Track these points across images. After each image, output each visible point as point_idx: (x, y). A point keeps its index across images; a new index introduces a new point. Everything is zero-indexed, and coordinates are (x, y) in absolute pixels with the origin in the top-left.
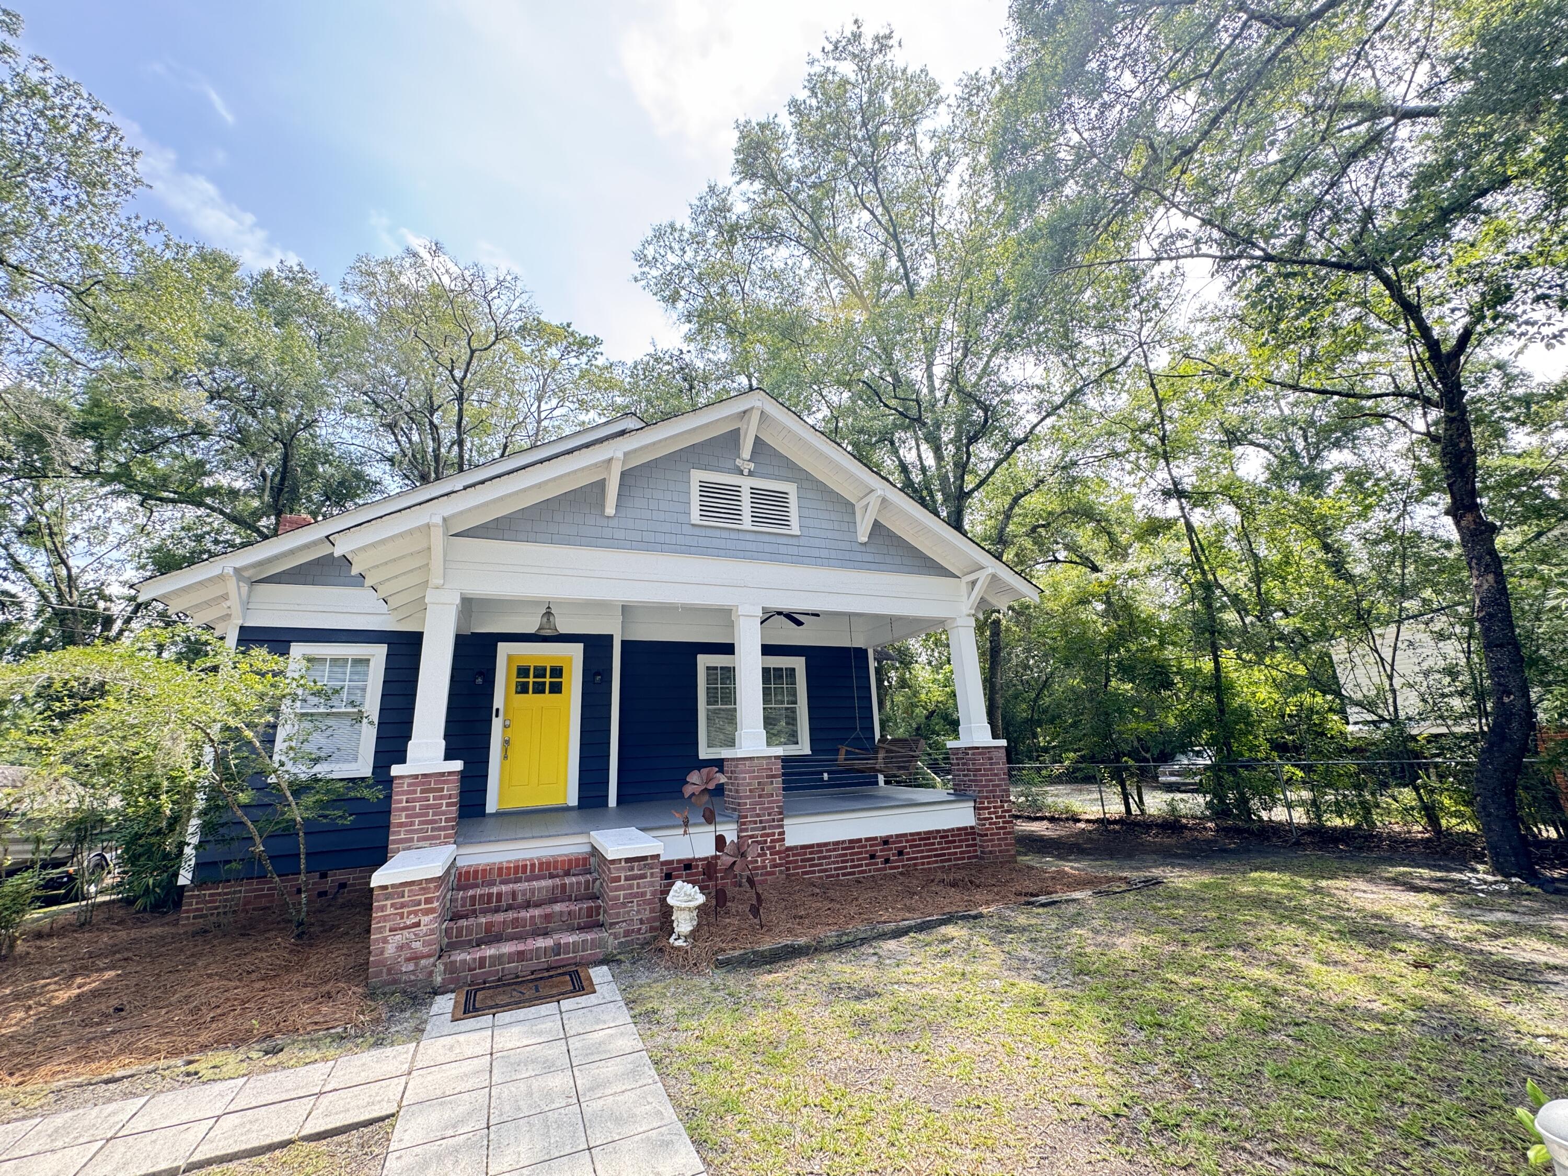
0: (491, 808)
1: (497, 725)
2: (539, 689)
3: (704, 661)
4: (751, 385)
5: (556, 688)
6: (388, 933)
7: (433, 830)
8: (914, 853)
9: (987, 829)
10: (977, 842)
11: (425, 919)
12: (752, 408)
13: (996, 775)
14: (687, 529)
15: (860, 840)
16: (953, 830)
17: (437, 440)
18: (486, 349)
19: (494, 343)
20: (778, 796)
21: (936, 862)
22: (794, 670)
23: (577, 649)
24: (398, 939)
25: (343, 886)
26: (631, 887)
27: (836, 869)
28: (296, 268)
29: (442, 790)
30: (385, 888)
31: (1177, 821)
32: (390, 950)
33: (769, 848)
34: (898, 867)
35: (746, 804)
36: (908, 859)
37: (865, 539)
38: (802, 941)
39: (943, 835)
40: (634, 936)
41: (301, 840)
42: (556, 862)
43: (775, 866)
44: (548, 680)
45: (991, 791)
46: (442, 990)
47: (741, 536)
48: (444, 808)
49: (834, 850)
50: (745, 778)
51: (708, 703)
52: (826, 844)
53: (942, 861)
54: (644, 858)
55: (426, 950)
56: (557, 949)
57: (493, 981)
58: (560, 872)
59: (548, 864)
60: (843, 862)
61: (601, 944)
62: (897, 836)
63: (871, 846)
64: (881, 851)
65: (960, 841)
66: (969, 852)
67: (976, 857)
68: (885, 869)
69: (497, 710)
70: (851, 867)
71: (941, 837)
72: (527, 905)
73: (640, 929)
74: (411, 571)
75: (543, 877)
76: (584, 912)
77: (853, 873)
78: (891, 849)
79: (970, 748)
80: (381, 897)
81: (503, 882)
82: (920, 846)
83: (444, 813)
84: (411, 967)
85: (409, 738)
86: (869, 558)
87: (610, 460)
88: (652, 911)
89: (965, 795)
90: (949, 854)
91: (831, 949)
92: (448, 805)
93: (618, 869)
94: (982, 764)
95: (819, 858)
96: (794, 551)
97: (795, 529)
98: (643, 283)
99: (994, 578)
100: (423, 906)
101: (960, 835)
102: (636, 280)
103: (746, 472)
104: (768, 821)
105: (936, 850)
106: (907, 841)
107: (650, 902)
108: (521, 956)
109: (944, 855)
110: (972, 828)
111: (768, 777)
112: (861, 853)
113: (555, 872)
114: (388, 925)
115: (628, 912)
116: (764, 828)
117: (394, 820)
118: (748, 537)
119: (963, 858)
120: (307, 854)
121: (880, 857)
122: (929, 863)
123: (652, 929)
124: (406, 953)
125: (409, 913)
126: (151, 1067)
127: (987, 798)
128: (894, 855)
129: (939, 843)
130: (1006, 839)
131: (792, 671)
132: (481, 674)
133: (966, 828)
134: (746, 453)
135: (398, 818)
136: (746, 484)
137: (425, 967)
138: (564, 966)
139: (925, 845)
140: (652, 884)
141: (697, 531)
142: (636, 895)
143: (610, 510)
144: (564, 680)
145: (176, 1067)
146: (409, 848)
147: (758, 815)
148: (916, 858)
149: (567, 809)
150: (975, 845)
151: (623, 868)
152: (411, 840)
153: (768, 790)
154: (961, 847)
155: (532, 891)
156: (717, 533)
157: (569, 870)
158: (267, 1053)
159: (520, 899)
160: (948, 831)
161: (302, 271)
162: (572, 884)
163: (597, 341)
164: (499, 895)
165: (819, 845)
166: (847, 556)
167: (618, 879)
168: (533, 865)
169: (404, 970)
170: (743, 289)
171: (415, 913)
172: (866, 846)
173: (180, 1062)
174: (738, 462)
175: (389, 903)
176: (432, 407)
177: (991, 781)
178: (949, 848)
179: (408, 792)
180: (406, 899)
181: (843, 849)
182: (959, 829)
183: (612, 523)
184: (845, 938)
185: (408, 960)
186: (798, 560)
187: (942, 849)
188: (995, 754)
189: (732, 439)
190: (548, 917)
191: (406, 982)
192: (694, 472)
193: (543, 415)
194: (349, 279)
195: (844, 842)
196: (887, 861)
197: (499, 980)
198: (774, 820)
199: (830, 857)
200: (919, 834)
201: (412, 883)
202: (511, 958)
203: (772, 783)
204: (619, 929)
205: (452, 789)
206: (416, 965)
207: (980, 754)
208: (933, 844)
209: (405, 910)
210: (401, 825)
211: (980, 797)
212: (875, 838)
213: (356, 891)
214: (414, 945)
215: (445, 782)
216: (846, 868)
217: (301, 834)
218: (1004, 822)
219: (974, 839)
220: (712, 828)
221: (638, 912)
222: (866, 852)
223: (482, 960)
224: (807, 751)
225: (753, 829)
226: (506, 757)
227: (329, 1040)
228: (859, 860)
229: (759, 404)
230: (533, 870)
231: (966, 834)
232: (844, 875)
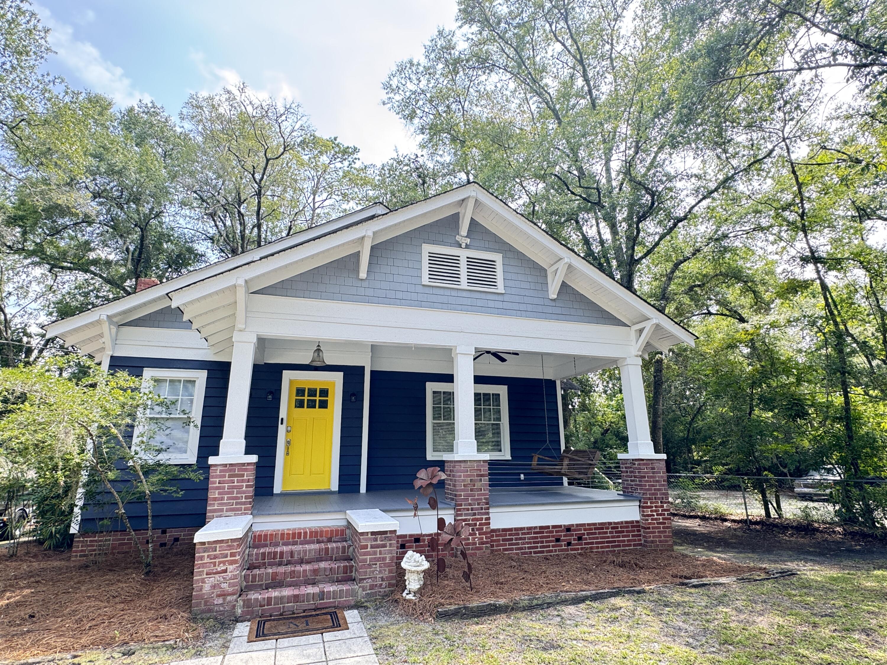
0: (277, 489)
1: (282, 429)
2: (312, 405)
3: (431, 387)
4: (468, 180)
5: (324, 405)
6: (205, 576)
7: (237, 504)
8: (590, 538)
9: (650, 523)
10: (642, 533)
11: (230, 568)
12: (469, 197)
13: (657, 481)
14: (419, 289)
15: (548, 527)
16: (622, 522)
17: (243, 224)
18: (277, 158)
19: (282, 154)
20: (486, 491)
21: (608, 547)
22: (499, 395)
23: (338, 378)
24: (211, 581)
25: (176, 540)
26: (375, 553)
27: (529, 548)
28: (150, 105)
29: (243, 475)
30: (203, 543)
31: (810, 524)
32: (207, 588)
33: (478, 529)
34: (578, 549)
35: (461, 495)
36: (586, 544)
37: (555, 297)
38: (502, 601)
39: (615, 526)
40: (377, 589)
41: (149, 507)
42: (322, 532)
43: (483, 543)
44: (318, 398)
45: (653, 494)
46: (241, 619)
47: (460, 294)
48: (244, 489)
49: (528, 533)
50: (460, 476)
51: (434, 418)
52: (522, 529)
53: (613, 547)
54: (385, 532)
55: (231, 590)
56: (322, 595)
57: (276, 615)
58: (325, 539)
59: (316, 532)
60: (534, 543)
61: (353, 593)
62: (577, 525)
63: (557, 532)
64: (565, 536)
65: (627, 532)
66: (635, 540)
67: (640, 545)
68: (567, 550)
69: (282, 419)
70: (541, 547)
71: (612, 528)
72: (301, 562)
73: (381, 585)
74: (224, 318)
75: (313, 542)
76: (341, 569)
77: (542, 552)
78: (572, 535)
79: (636, 460)
80: (201, 550)
81: (284, 544)
82: (595, 534)
83: (244, 492)
84: (220, 601)
85: (221, 437)
86: (559, 311)
87: (363, 238)
88: (390, 571)
89: (632, 496)
90: (618, 541)
91: (524, 609)
92: (247, 486)
93: (366, 540)
94: (646, 473)
95: (516, 539)
96: (500, 305)
97: (501, 289)
98: (389, 105)
99: (658, 327)
100: (229, 558)
101: (627, 527)
102: (384, 103)
103: (463, 245)
104: (477, 509)
105: (608, 537)
106: (585, 530)
107: (389, 565)
108: (296, 598)
109: (615, 541)
110: (637, 522)
111: (478, 475)
112: (549, 537)
113: (321, 539)
114: (205, 570)
115: (373, 572)
116: (475, 514)
117: (211, 495)
118: (465, 294)
119: (630, 545)
120: (153, 516)
121: (564, 541)
122: (602, 547)
123: (390, 585)
124: (217, 591)
125: (220, 563)
126: (50, 658)
127: (649, 499)
128: (574, 540)
129: (611, 532)
130: (665, 532)
131: (497, 396)
132: (271, 393)
133: (632, 522)
134: (464, 231)
135: (213, 494)
136: (463, 254)
137: (230, 602)
138: (326, 608)
139: (600, 533)
140: (390, 552)
141: (427, 290)
142: (378, 559)
143: (363, 275)
144: (329, 399)
145: (66, 659)
146: (220, 516)
147: (470, 504)
148: (592, 543)
149: (331, 493)
150: (640, 535)
151: (370, 539)
152: (222, 510)
153: (478, 485)
154: (629, 536)
155: (305, 552)
156: (441, 292)
157: (331, 538)
158: (124, 654)
159: (296, 557)
160: (618, 523)
161: (154, 107)
162: (333, 549)
163: (355, 150)
164: (282, 553)
165: (516, 529)
166: (540, 309)
167: (366, 547)
168: (305, 533)
169: (216, 602)
170: (463, 107)
171: (224, 563)
172: (552, 532)
173: (69, 656)
174: (458, 238)
175: (206, 554)
176: (240, 201)
177: (653, 486)
178: (619, 537)
179: (221, 476)
180: (218, 552)
181: (535, 533)
182: (627, 522)
183: (365, 284)
184: (535, 602)
185: (219, 596)
186: (503, 312)
187: (613, 537)
188: (656, 465)
189: (454, 220)
190: (315, 572)
191: (217, 612)
192: (424, 246)
193: (317, 205)
194: (185, 111)
195: (535, 528)
196: (569, 544)
197: (281, 615)
198: (482, 509)
199: (525, 539)
200: (594, 524)
201: (222, 541)
202: (289, 599)
203: (481, 480)
204: (367, 584)
205: (250, 475)
206: (224, 600)
207: (644, 464)
208: (606, 533)
209: (217, 560)
210: (215, 499)
211: (644, 499)
212: (560, 526)
213: (186, 544)
214: (223, 585)
215: (246, 470)
216: (537, 547)
217: (149, 502)
218: (663, 519)
219: (639, 531)
220: (435, 512)
221: (380, 572)
222: (553, 536)
223: (269, 599)
224: (509, 457)
225: (466, 515)
226: (288, 454)
227: (165, 649)
228: (547, 542)
229: (473, 194)
230: (305, 536)
231: (632, 527)
232: (535, 553)
